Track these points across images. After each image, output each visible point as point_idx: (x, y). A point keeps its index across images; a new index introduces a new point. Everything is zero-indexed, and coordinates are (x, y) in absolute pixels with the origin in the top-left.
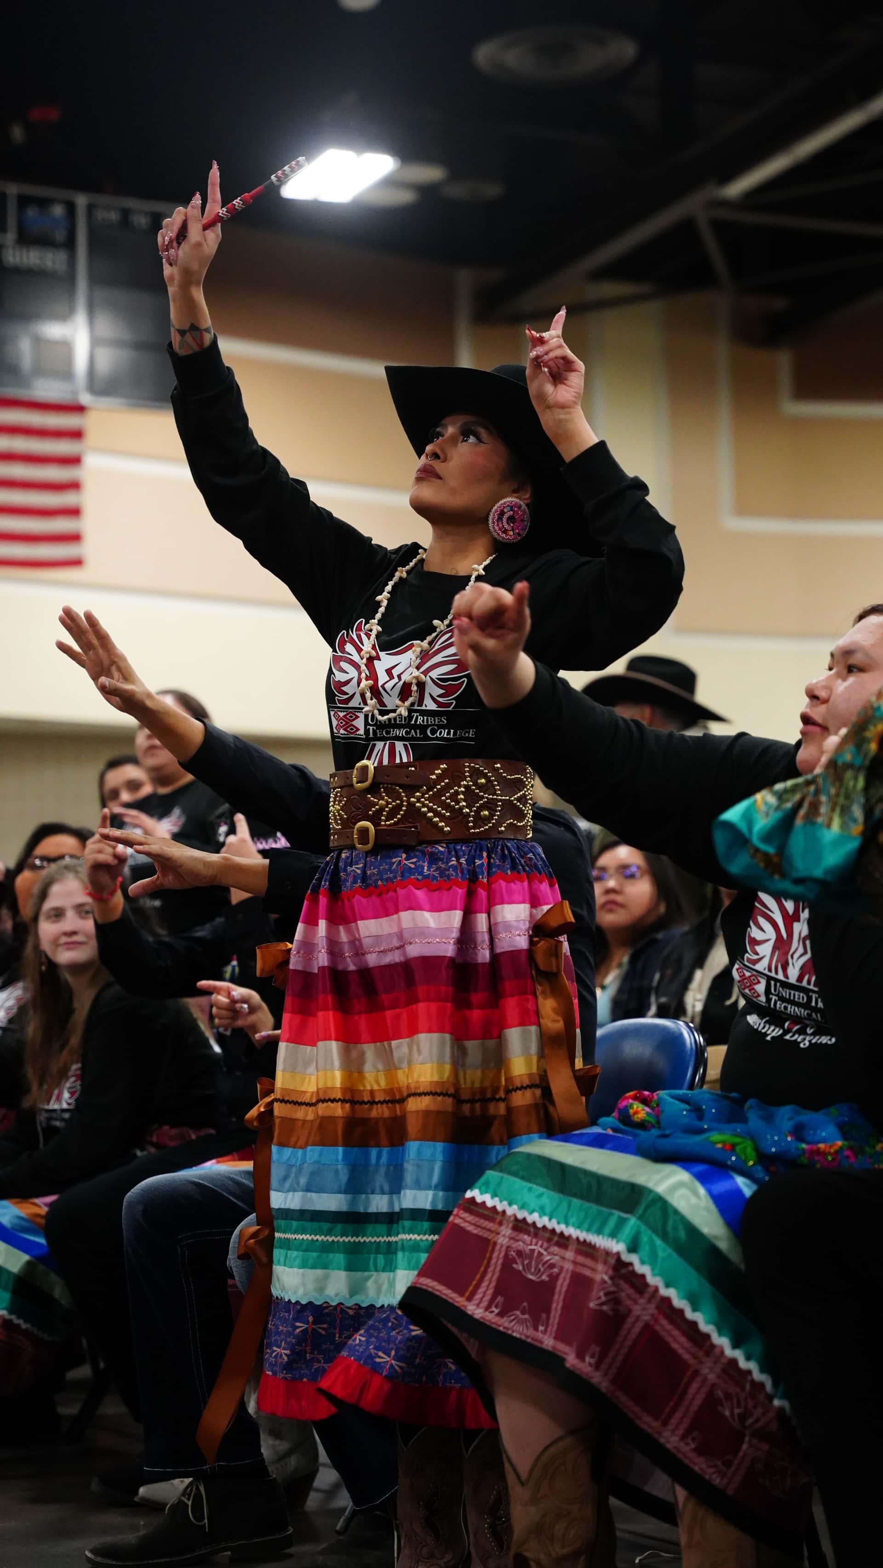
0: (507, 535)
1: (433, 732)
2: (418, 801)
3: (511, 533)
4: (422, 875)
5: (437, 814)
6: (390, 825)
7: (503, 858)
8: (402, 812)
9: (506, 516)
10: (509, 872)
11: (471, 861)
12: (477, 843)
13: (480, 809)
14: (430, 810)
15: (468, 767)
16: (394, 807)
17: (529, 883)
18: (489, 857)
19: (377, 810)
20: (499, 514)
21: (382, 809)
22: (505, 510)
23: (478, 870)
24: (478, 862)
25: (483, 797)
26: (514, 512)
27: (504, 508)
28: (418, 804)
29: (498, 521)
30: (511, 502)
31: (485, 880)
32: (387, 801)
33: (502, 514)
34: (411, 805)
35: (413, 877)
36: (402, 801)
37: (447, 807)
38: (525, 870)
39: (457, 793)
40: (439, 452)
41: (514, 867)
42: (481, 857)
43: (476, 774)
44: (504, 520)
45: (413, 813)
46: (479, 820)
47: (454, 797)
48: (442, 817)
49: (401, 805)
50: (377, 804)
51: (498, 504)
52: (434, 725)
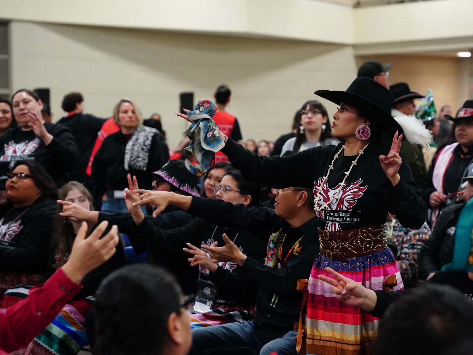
0: (362, 138)
1: (346, 218)
2: (345, 244)
3: (364, 137)
4: (348, 269)
5: (352, 248)
6: (337, 252)
7: (374, 260)
8: (340, 248)
9: (360, 132)
10: (376, 265)
11: (364, 263)
12: (366, 257)
13: (366, 245)
14: (349, 247)
15: (360, 231)
16: (337, 246)
17: (384, 268)
18: (370, 261)
19: (332, 247)
20: (358, 131)
21: (333, 247)
22: (360, 130)
23: (366, 266)
24: (366, 263)
25: (367, 240)
26: (363, 130)
27: (360, 129)
28: (345, 245)
29: (358, 134)
30: (362, 127)
31: (368, 269)
32: (335, 244)
33: (359, 131)
34: (343, 246)
35: (345, 270)
36: (340, 244)
37: (355, 246)
38: (382, 263)
39: (357, 240)
40: (336, 117)
41: (378, 263)
42: (367, 261)
43: (363, 233)
44: (360, 133)
45: (343, 248)
46: (366, 248)
47: (357, 242)
48: (354, 249)
49: (339, 246)
50: (332, 245)
51: (358, 128)
52: (346, 216)
